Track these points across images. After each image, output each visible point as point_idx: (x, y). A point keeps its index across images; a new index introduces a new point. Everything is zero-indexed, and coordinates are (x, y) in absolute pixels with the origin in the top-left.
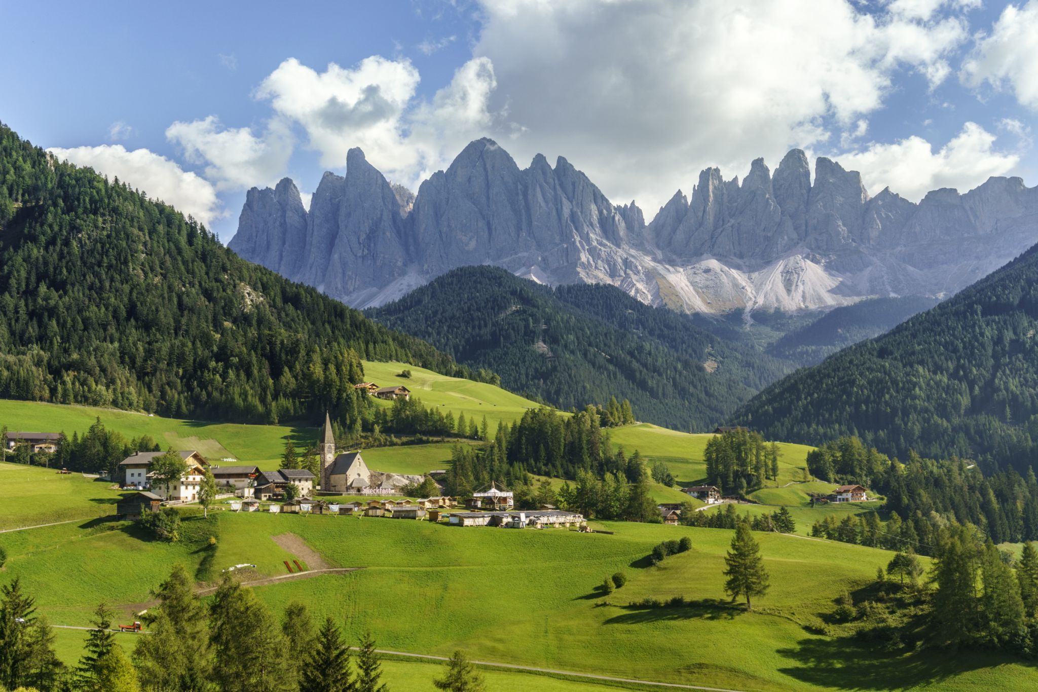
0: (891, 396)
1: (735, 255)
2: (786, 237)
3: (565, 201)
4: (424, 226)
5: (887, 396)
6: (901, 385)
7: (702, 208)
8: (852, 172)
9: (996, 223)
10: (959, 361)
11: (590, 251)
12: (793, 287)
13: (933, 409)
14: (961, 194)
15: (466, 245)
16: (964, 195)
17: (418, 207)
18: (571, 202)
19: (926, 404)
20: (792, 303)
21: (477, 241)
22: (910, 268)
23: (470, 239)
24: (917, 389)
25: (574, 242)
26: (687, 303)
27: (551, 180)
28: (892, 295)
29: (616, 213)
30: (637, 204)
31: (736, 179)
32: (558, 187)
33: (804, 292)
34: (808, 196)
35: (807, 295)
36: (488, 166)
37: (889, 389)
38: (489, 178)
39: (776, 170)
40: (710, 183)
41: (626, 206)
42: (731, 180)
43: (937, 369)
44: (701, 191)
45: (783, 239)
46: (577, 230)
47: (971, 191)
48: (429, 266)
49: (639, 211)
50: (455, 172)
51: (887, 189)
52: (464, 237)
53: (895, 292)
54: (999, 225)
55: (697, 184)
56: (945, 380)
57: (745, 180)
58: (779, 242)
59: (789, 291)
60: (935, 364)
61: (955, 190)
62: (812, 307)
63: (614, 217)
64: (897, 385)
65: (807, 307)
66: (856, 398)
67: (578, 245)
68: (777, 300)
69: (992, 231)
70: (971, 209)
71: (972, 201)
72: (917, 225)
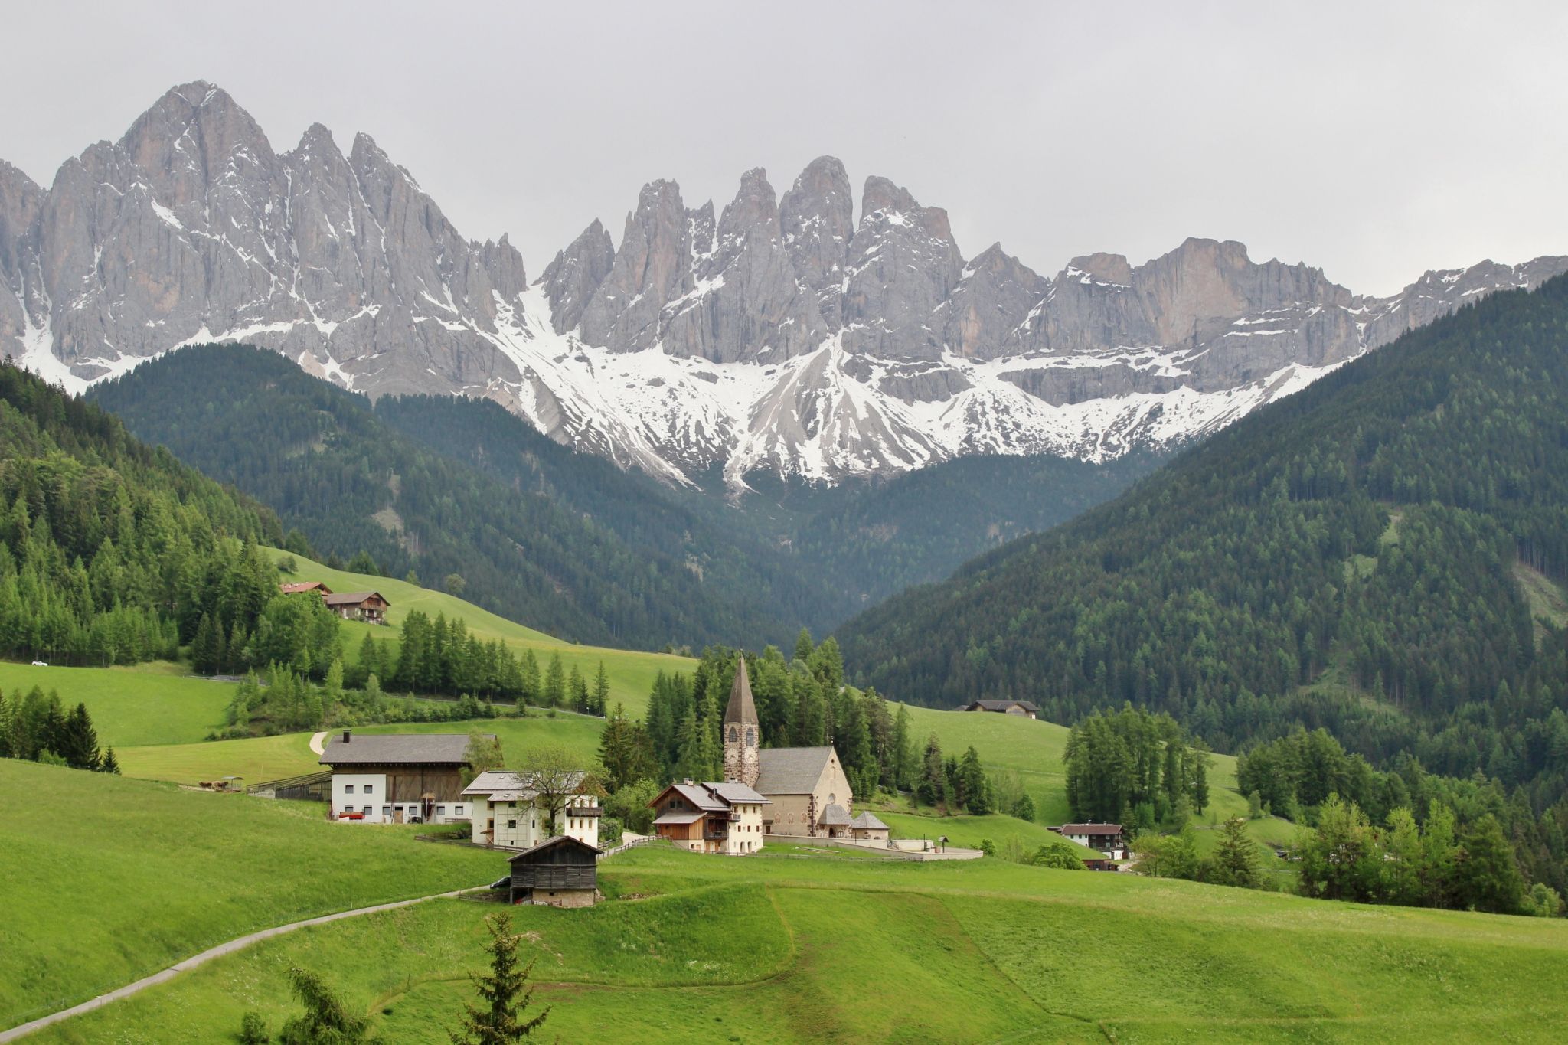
0: (1153, 647)
1: (705, 354)
4: (66, 254)
5: (1146, 647)
6: (1168, 626)
7: (644, 260)
8: (932, 209)
9: (1195, 326)
10: (1265, 584)
13: (1235, 674)
14: (1133, 267)
15: (158, 300)
16: (1139, 269)
17: (53, 216)
19: (1223, 664)
21: (181, 293)
23: (167, 289)
24: (1202, 636)
26: (616, 447)
27: (342, 181)
29: (471, 256)
30: (512, 242)
31: (709, 206)
33: (840, 437)
34: (848, 250)
35: (849, 443)
36: (207, 139)
37: (1148, 635)
38: (211, 165)
39: (787, 194)
41: (489, 243)
42: (699, 207)
43: (1229, 598)
44: (641, 225)
45: (800, 330)
47: (1151, 261)
48: (74, 338)
49: (516, 258)
50: (138, 146)
51: (996, 247)
52: (152, 285)
54: (1199, 329)
55: (634, 210)
56: (1248, 617)
57: (728, 209)
58: (791, 336)
59: (812, 434)
60: (1223, 588)
61: (1123, 258)
62: (860, 467)
63: (467, 262)
64: (1162, 626)
65: (847, 465)
66: (1087, 649)
68: (791, 448)
69: (1186, 340)
70: (1150, 294)
71: (1152, 281)
72: (1050, 320)
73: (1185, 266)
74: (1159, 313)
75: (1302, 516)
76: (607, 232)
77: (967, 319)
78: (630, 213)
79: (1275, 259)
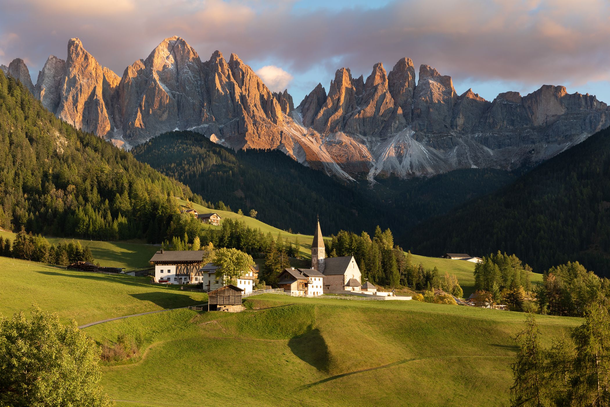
0: (523, 237)
1: (360, 133)
2: (397, 122)
3: (236, 87)
5: (521, 237)
6: (529, 229)
7: (337, 98)
8: (445, 76)
9: (546, 118)
11: (255, 124)
12: (403, 158)
13: (555, 247)
14: (522, 96)
15: (160, 117)
16: (524, 97)
17: (123, 87)
18: (241, 88)
19: (550, 243)
20: (403, 171)
21: (169, 114)
22: (486, 148)
23: (163, 113)
25: (243, 118)
26: (327, 167)
27: (226, 71)
28: (474, 167)
29: (273, 98)
30: (288, 92)
31: (361, 78)
32: (231, 77)
33: (411, 162)
34: (414, 93)
35: (414, 165)
36: (177, 58)
37: (521, 232)
38: (179, 67)
39: (391, 73)
40: (344, 79)
41: (280, 93)
42: (357, 78)
43: (553, 218)
44: (336, 84)
45: (396, 123)
46: (245, 109)
47: (529, 94)
48: (131, 131)
49: (290, 98)
50: (153, 61)
51: (469, 90)
52: (158, 111)
53: (475, 165)
54: (548, 120)
55: (334, 79)
56: (560, 225)
57: (368, 79)
58: (393, 125)
59: (400, 162)
60: (551, 214)
61: (518, 93)
62: (418, 174)
63: (272, 101)
64: (527, 229)
65: (414, 173)
66: (498, 238)
67: (246, 119)
68: (393, 167)
69: (543, 124)
70: (529, 107)
71: (530, 102)
72: (491, 117)
73: (542, 96)
74: (533, 113)
75: (582, 186)
76: (324, 88)
77: (459, 117)
78: (332, 81)
79: (577, 92)
